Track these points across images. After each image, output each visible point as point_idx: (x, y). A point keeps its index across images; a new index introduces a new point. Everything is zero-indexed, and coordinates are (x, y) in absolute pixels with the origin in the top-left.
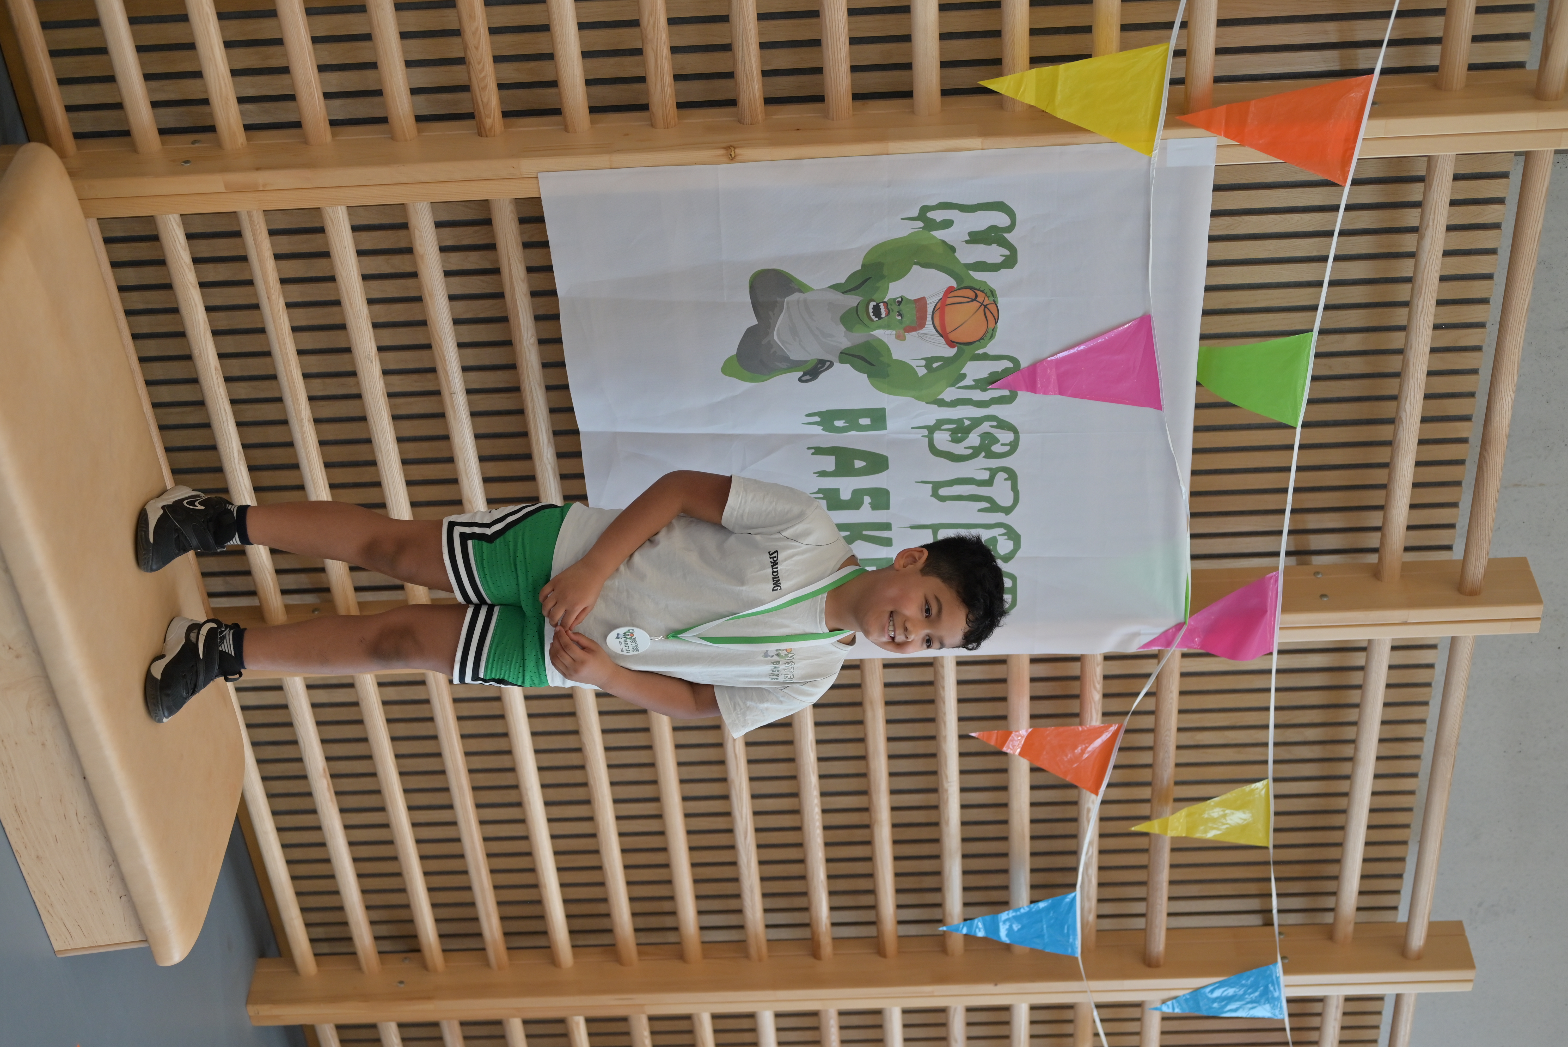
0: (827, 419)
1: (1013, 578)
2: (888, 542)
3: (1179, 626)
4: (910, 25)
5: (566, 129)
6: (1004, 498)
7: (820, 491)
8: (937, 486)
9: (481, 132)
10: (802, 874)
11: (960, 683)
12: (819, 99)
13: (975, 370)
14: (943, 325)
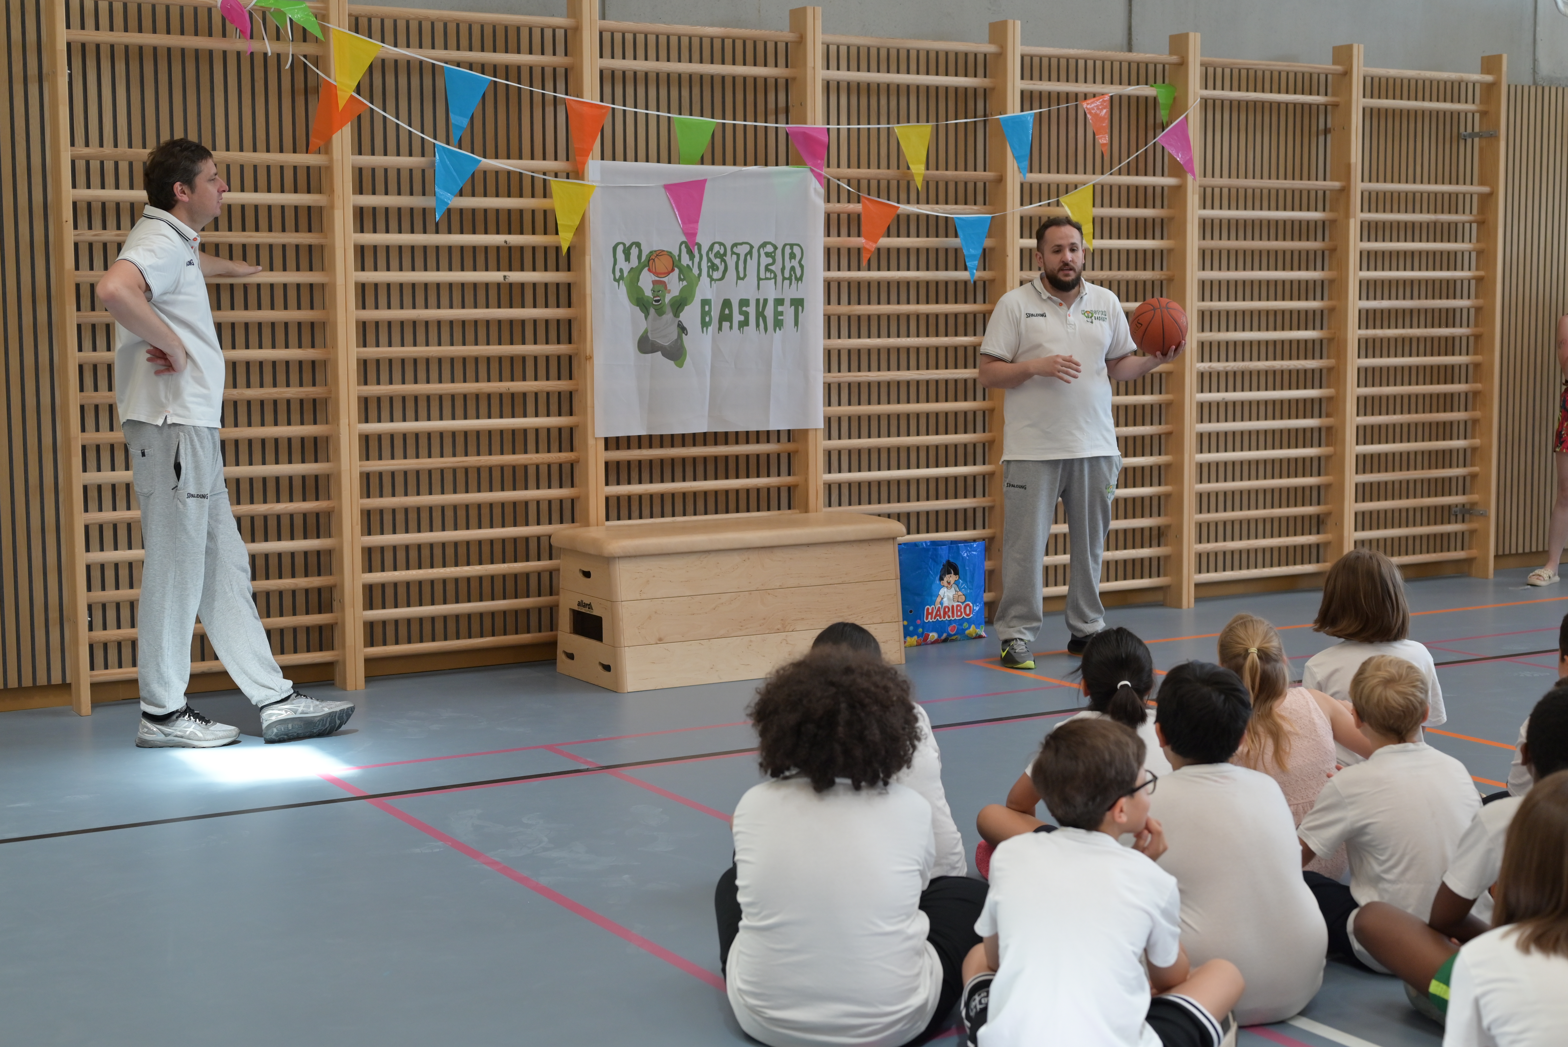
0: (705, 324)
1: (785, 245)
2: (766, 301)
3: (812, 170)
4: (540, 283)
5: (577, 426)
6: (747, 248)
7: (739, 329)
8: (738, 278)
9: (577, 461)
10: (953, 349)
11: (849, 270)
12: (570, 321)
13: (685, 260)
14: (664, 273)
